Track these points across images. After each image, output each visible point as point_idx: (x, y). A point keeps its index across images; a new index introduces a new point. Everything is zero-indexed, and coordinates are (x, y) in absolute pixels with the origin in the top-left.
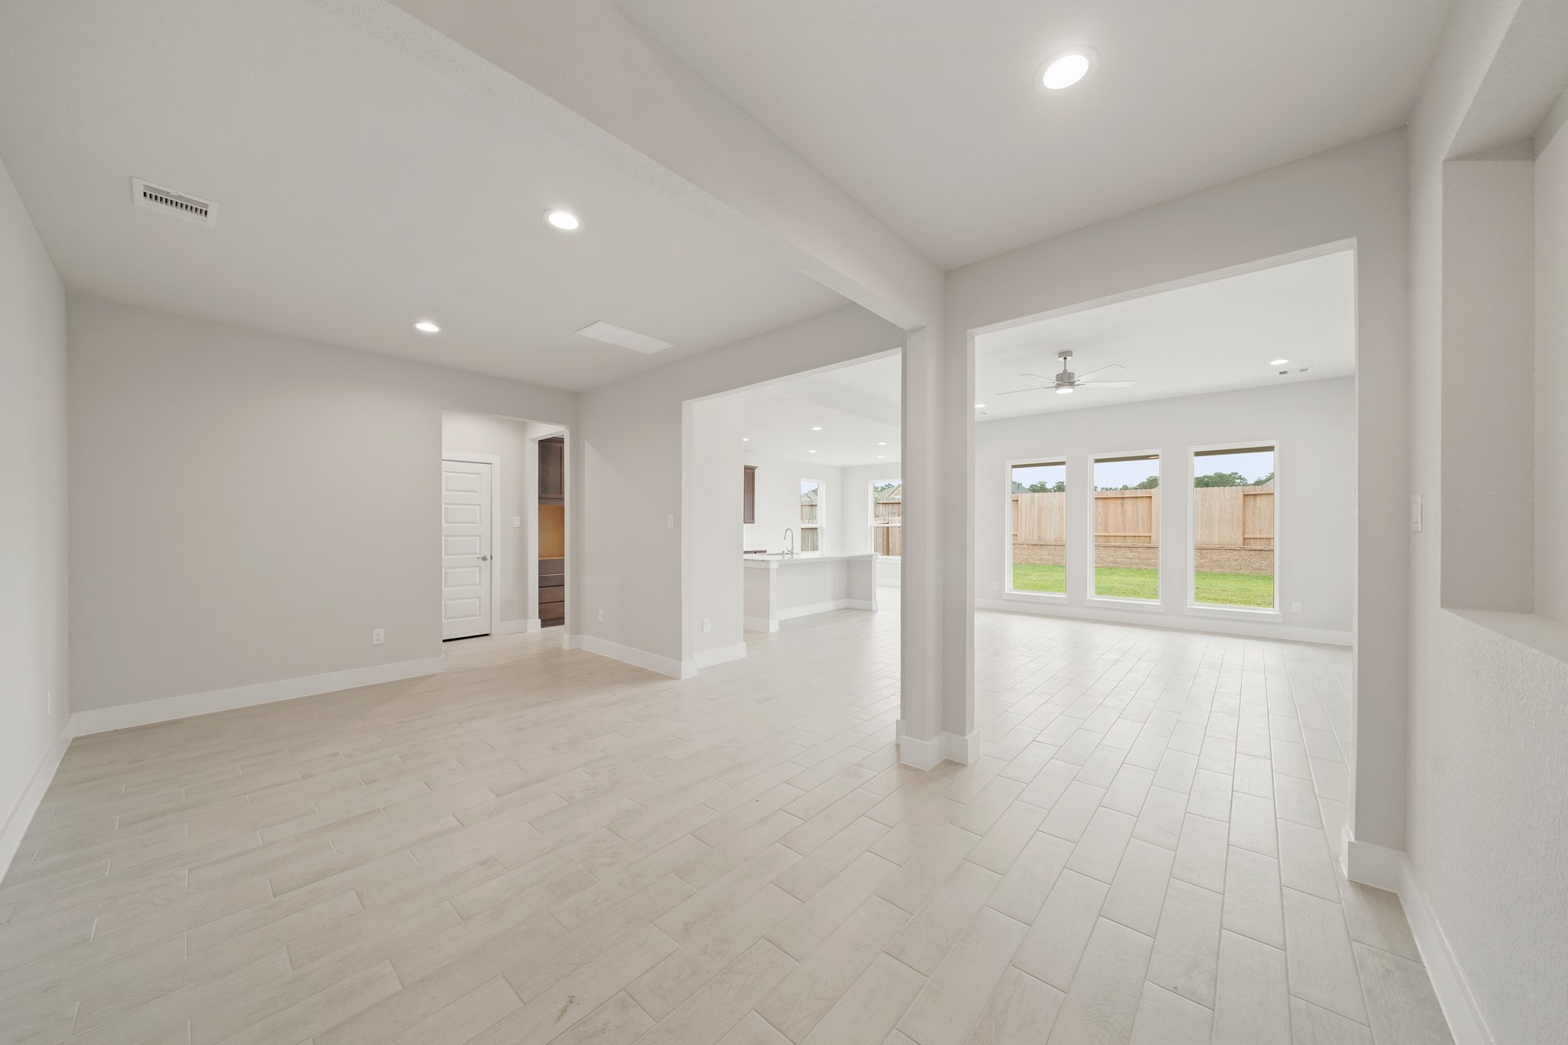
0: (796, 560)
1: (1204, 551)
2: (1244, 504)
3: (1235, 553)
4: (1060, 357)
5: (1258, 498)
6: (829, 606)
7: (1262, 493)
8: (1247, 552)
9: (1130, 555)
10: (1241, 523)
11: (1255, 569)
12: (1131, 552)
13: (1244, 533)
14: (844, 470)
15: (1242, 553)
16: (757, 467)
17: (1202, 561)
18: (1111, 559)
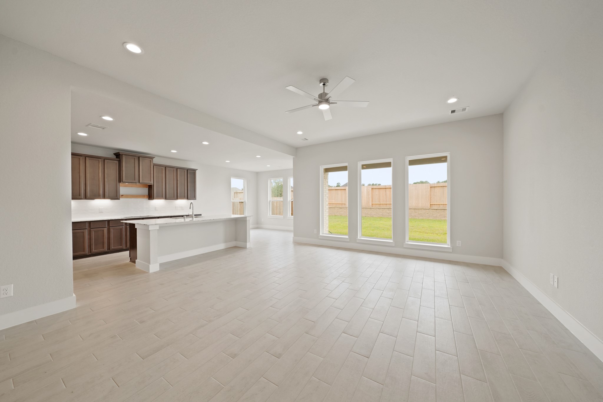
0: (195, 221)
1: (416, 210)
2: (430, 191)
3: (427, 210)
4: (320, 83)
5: (436, 188)
6: (221, 246)
7: (437, 186)
8: (432, 210)
9: (388, 212)
10: (430, 198)
11: (435, 217)
12: (389, 210)
13: (430, 202)
14: (257, 174)
15: (430, 210)
16: (197, 169)
17: (415, 214)
18: (381, 214)
